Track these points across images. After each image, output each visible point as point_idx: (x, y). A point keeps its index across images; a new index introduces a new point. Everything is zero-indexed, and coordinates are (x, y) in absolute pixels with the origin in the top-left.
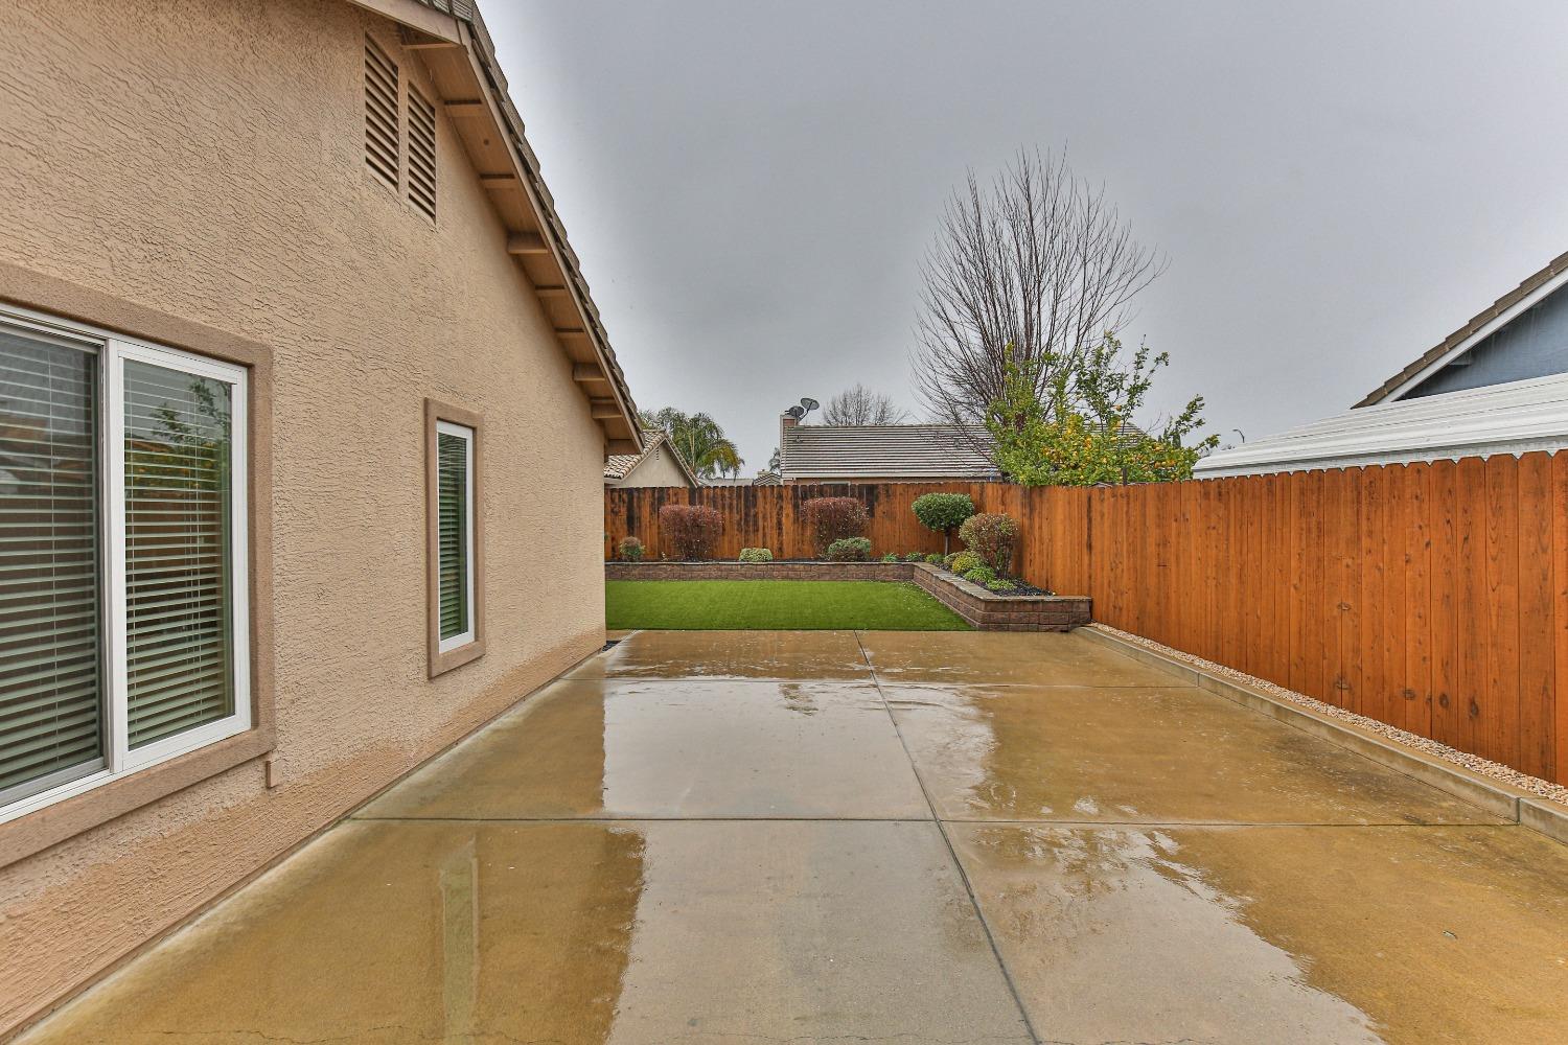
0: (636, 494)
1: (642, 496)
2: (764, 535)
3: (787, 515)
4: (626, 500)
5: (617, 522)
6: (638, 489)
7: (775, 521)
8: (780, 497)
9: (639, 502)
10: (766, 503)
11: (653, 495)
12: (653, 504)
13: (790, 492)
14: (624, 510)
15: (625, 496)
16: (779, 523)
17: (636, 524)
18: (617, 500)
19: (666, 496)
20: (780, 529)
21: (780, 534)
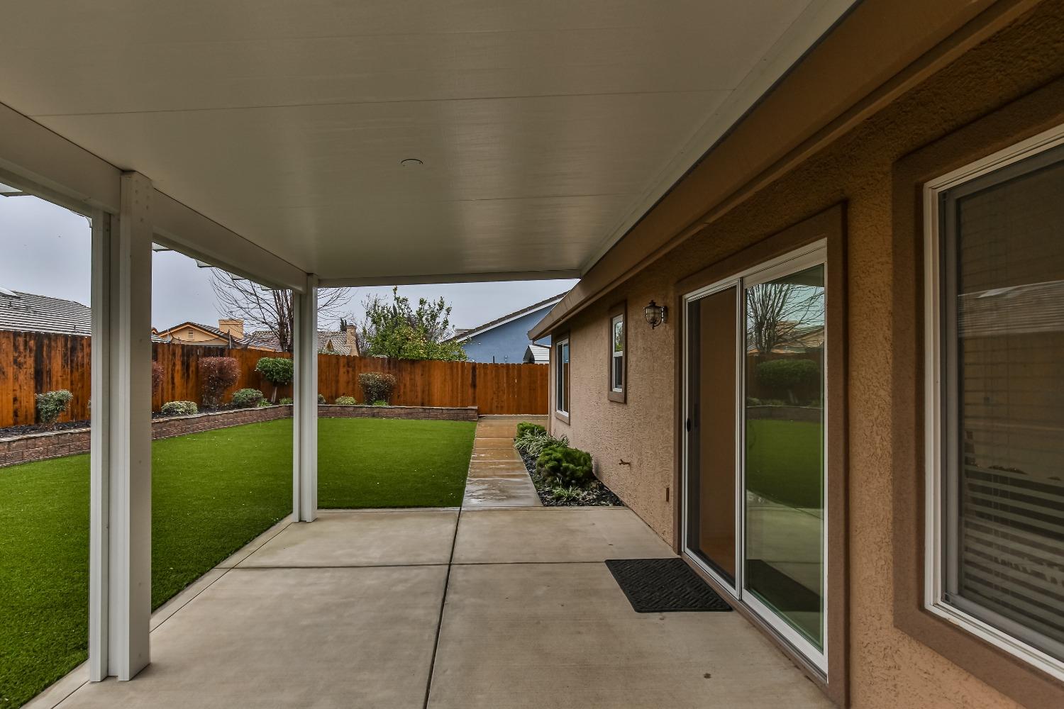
0: (46, 341)
1: (53, 344)
2: (162, 390)
3: (178, 371)
4: (34, 348)
5: (21, 377)
6: (48, 336)
7: (170, 376)
8: (174, 354)
9: (49, 352)
10: (164, 360)
11: (66, 345)
12: (65, 355)
13: (180, 350)
14: (30, 362)
15: (32, 343)
16: (173, 378)
17: (45, 379)
18: (22, 348)
19: (79, 347)
20: (173, 383)
21: (173, 388)
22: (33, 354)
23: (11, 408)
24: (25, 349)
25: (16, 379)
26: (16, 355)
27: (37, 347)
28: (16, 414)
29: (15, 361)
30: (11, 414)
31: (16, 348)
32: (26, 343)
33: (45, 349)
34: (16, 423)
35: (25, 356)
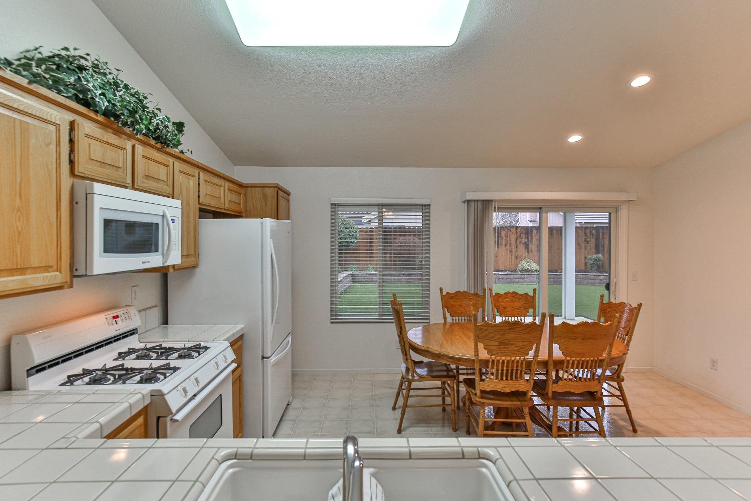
22: (594, 237)
23: (584, 262)
24: (590, 235)
25: (586, 248)
26: (586, 237)
27: (596, 233)
28: (586, 264)
29: (585, 241)
30: (584, 265)
31: (586, 234)
32: (591, 232)
33: (601, 234)
34: (586, 268)
35: (590, 238)
